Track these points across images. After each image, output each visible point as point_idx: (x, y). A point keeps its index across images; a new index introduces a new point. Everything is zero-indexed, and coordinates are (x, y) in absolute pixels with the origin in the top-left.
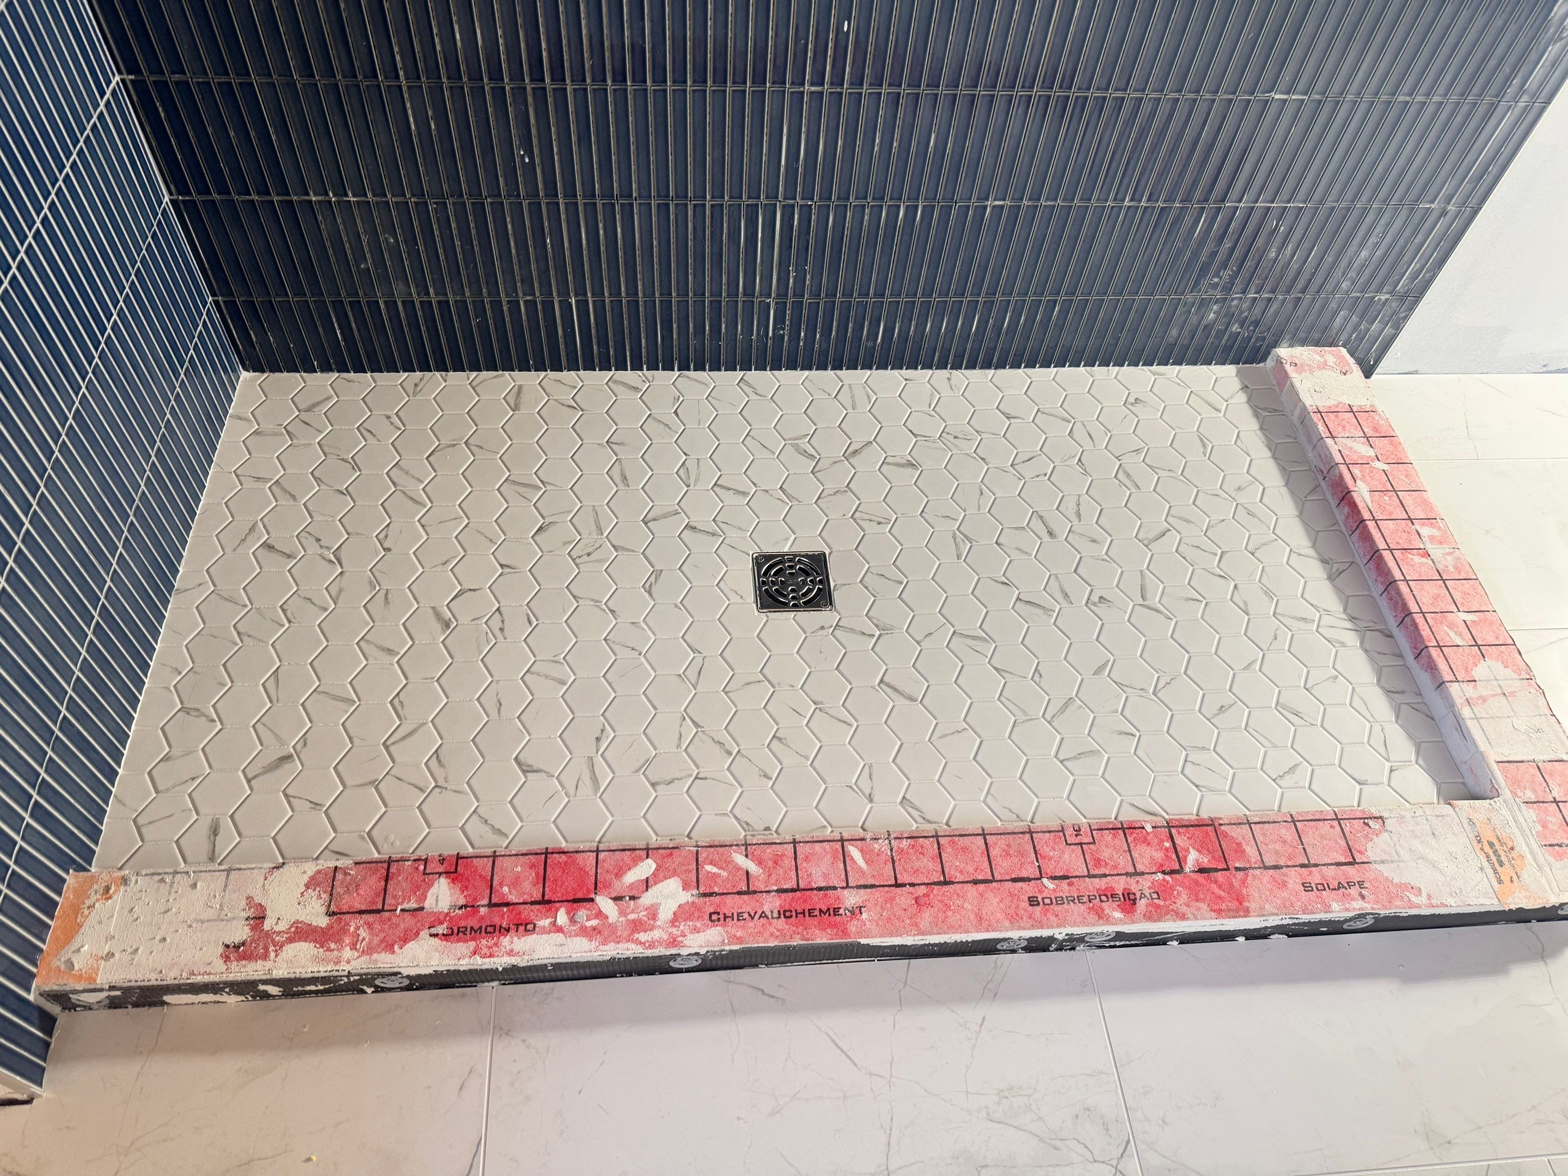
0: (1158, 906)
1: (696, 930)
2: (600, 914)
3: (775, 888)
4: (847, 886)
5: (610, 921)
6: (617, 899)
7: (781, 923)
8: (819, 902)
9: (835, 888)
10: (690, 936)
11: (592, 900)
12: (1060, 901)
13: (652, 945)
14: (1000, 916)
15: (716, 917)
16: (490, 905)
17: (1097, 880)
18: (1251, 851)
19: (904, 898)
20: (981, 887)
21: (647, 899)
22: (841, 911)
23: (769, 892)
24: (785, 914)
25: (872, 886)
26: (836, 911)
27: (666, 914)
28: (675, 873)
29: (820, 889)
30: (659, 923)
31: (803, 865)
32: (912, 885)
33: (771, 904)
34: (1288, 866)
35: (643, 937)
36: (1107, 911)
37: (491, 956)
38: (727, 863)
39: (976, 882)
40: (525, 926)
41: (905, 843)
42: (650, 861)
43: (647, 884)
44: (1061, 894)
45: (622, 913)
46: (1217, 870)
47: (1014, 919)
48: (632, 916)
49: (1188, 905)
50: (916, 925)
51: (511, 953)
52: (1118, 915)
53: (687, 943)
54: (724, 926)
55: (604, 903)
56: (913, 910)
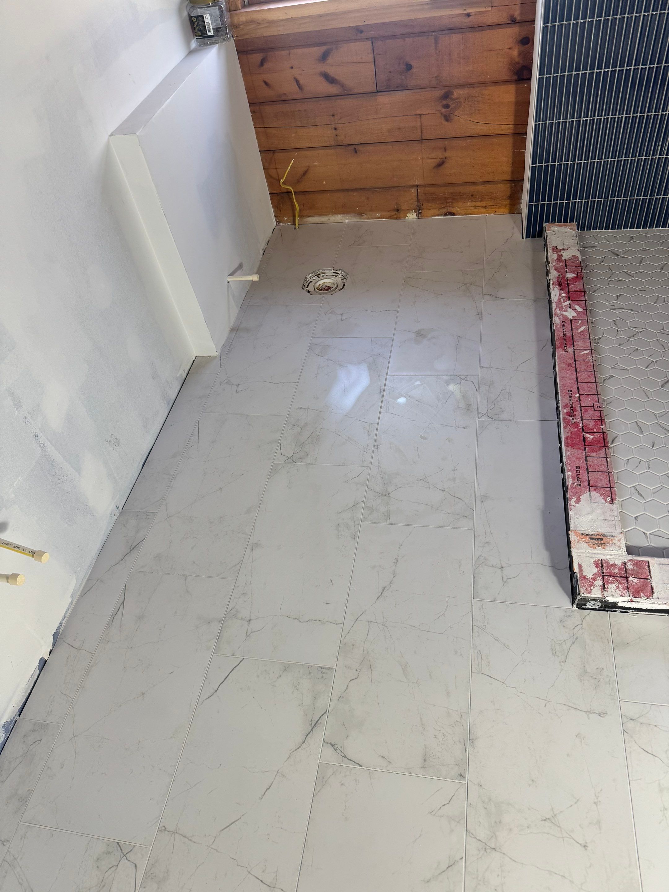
0: (569, 422)
1: (559, 319)
2: (564, 302)
3: (573, 334)
4: (574, 349)
5: (563, 304)
6: (570, 304)
7: (562, 335)
8: (569, 343)
9: (574, 346)
10: (558, 318)
11: (569, 300)
12: (570, 397)
13: (555, 310)
14: (565, 382)
15: (563, 323)
16: (568, 284)
17: (579, 408)
18: (594, 454)
19: (571, 361)
20: (575, 380)
21: (569, 310)
22: (566, 347)
23: (572, 333)
24: (565, 336)
25: (575, 355)
26: (566, 346)
27: (565, 313)
28: (578, 315)
29: (573, 344)
30: (562, 312)
31: (582, 340)
32: (575, 364)
33: (568, 333)
34: (587, 464)
35: (558, 309)
36: (567, 408)
37: (553, 284)
38: (582, 325)
39: (577, 378)
40: (561, 289)
41: (592, 364)
42: (582, 310)
43: (575, 310)
44: (573, 397)
45: (565, 306)
46: (584, 442)
47: (564, 386)
48: (564, 307)
49: (569, 430)
50: (561, 363)
51: (554, 287)
52: (565, 411)
53: (556, 317)
54: (561, 324)
55: (568, 302)
56: (566, 363)
